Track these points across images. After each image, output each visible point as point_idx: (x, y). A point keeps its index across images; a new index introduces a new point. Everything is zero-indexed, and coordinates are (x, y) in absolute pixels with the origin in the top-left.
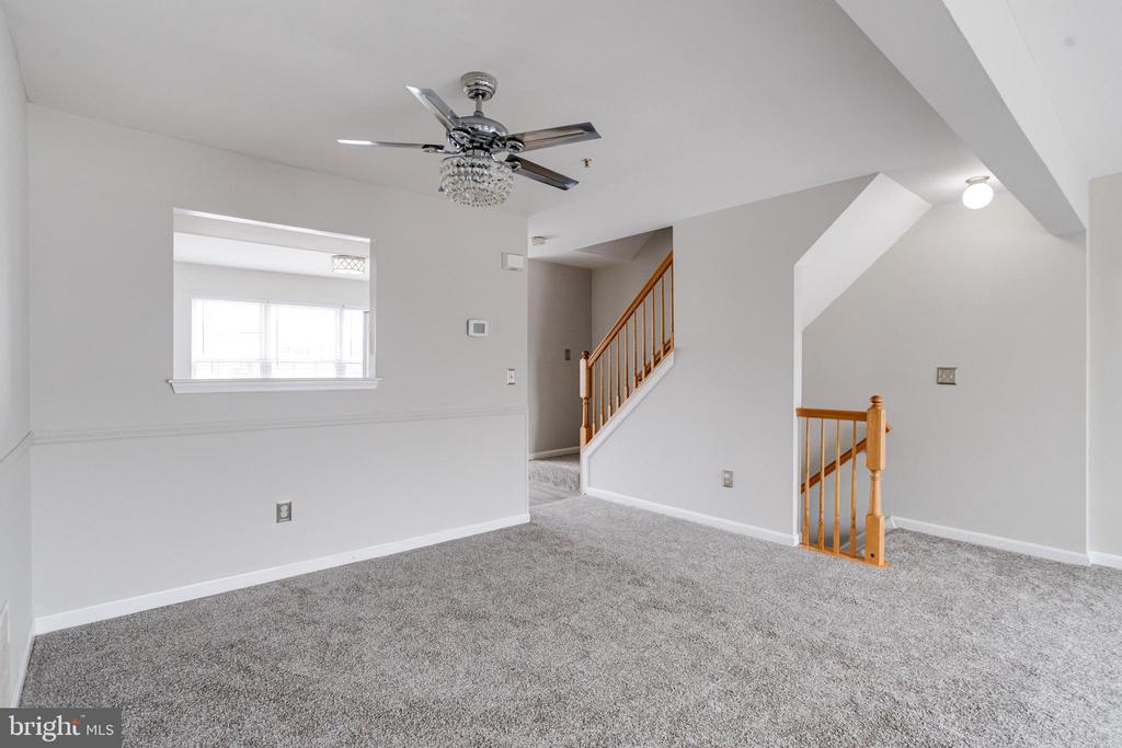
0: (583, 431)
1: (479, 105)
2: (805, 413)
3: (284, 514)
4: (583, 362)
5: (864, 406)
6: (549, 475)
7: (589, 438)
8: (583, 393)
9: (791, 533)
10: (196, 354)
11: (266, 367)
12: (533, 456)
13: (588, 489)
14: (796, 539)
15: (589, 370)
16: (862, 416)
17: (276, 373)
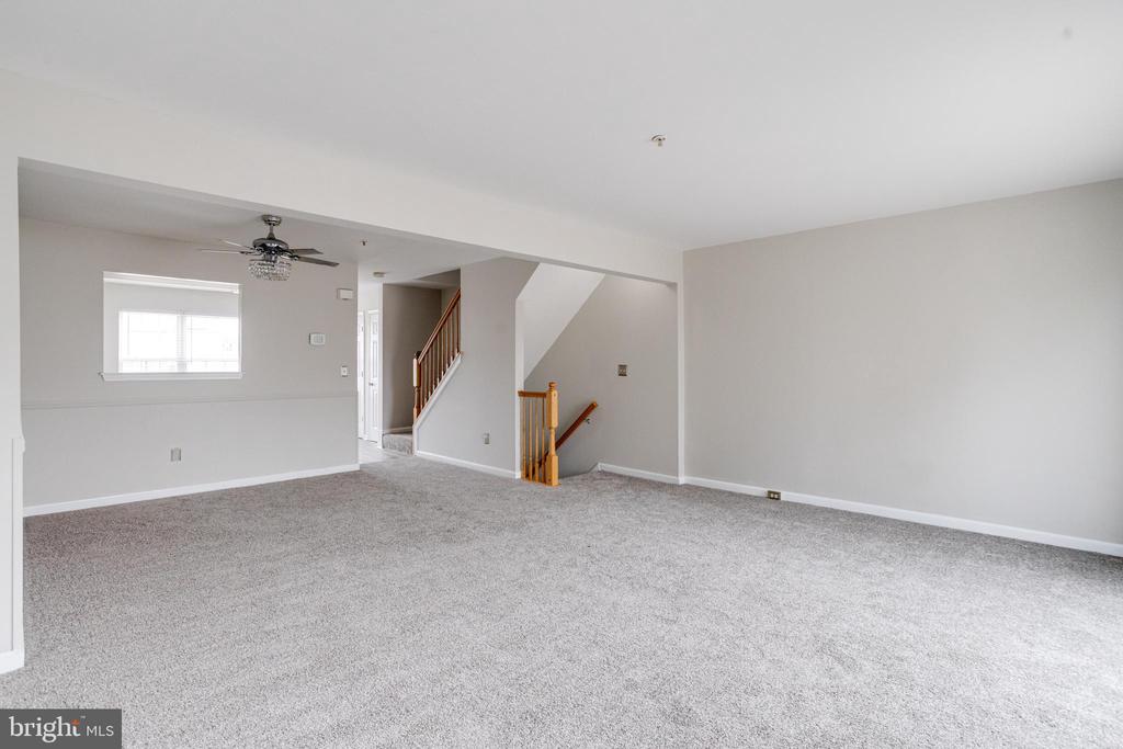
0: (415, 410)
1: (271, 230)
2: (522, 394)
3: (177, 456)
4: (415, 360)
5: (545, 389)
6: (396, 444)
7: (419, 412)
8: (415, 384)
9: (514, 470)
10: (123, 354)
11: (182, 363)
12: (388, 431)
13: (418, 453)
14: (518, 474)
15: (419, 366)
16: (543, 395)
17: (190, 369)
